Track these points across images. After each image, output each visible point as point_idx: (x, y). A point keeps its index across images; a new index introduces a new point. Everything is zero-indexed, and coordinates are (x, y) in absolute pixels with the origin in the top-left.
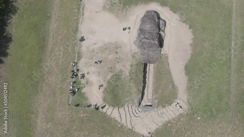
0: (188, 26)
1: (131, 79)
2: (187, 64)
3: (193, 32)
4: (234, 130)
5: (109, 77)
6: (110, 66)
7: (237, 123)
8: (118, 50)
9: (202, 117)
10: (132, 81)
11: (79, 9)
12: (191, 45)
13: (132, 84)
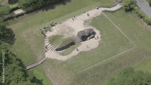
0: (99, 44)
1: (63, 40)
2: (83, 51)
3: (98, 47)
4: (69, 80)
5: (59, 34)
6: (63, 32)
7: (72, 79)
8: (71, 31)
9: (65, 66)
10: (63, 41)
11: (78, 15)
12: (92, 49)
13: (62, 41)
